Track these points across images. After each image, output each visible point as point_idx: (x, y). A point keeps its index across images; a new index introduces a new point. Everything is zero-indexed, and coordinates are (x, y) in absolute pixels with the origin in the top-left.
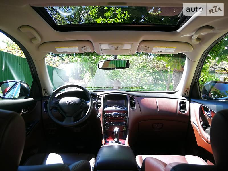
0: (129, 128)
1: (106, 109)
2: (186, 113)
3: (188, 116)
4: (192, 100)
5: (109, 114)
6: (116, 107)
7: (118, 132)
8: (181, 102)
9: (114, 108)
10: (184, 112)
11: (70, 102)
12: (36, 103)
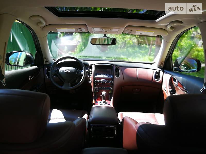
0: (114, 92)
1: (96, 76)
2: (159, 81)
3: (161, 84)
4: (165, 71)
5: (99, 80)
6: (104, 75)
7: (105, 95)
8: (156, 72)
9: (102, 76)
10: (158, 80)
11: (68, 71)
12: (40, 70)
